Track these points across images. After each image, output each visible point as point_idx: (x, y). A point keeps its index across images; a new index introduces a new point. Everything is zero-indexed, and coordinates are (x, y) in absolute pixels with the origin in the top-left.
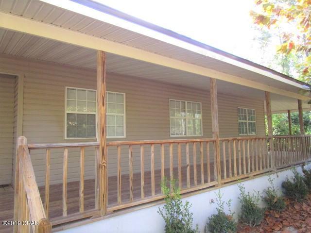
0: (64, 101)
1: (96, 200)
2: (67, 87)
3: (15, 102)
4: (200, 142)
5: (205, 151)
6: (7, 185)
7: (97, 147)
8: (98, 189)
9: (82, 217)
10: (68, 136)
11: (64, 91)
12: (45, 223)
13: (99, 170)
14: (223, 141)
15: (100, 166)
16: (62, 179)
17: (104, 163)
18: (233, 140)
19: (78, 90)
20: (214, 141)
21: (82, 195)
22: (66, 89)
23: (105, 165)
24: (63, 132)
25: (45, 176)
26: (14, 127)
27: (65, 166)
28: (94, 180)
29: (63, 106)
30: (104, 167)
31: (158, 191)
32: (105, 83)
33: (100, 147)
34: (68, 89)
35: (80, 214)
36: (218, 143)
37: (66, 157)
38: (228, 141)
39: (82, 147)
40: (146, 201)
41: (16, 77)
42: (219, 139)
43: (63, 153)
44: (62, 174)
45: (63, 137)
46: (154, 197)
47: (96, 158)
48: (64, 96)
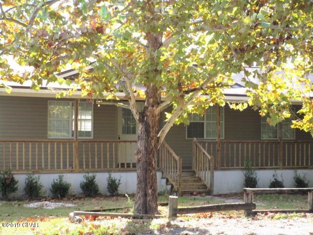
4: (269, 143)
40: (236, 168)
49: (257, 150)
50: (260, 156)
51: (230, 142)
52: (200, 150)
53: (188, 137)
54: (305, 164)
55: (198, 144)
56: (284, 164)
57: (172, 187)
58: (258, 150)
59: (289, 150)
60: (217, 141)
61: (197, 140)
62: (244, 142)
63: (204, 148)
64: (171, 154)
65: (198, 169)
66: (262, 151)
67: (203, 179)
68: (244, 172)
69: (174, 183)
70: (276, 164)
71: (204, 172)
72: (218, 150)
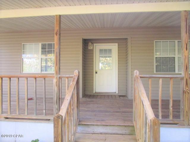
0: (153, 50)
1: (181, 114)
2: (155, 41)
3: (126, 53)
6: (124, 96)
7: (182, 79)
8: (183, 107)
9: (171, 122)
10: (156, 71)
11: (153, 44)
12: (156, 120)
13: (184, 95)
15: (184, 92)
16: (158, 97)
17: (187, 90)
19: (163, 42)
21: (171, 109)
22: (155, 42)
23: (189, 91)
24: (153, 69)
25: (149, 94)
26: (126, 66)
27: (160, 89)
28: (180, 101)
29: (153, 53)
30: (187, 93)
32: (187, 34)
33: (185, 79)
34: (156, 42)
35: (170, 120)
37: (161, 84)
39: (171, 78)
41: (126, 39)
43: (159, 81)
44: (158, 94)
45: (153, 72)
47: (181, 86)
48: (153, 47)
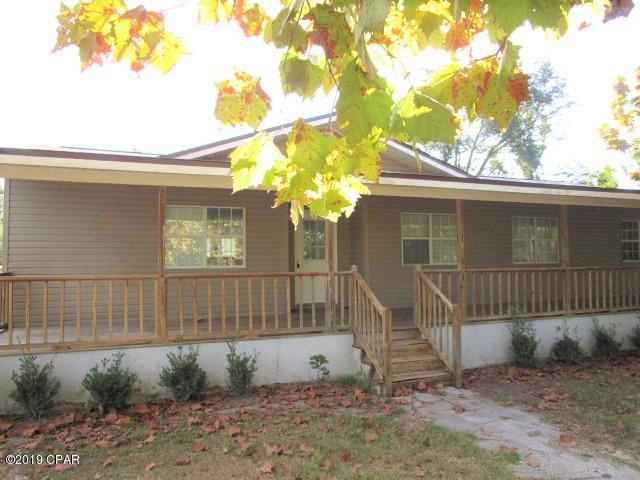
2: (402, 213)
3: (353, 229)
4: (547, 271)
5: (552, 279)
11: (399, 217)
14: (574, 270)
18: (588, 269)
19: (412, 215)
20: (564, 271)
22: (401, 215)
24: (400, 258)
29: (400, 232)
31: (505, 312)
34: (403, 215)
36: (568, 273)
38: (581, 270)
40: (495, 317)
42: (570, 268)
46: (501, 316)
48: (400, 222)
49: (529, 285)
50: (534, 295)
51: (482, 272)
52: (429, 289)
53: (406, 262)
54: (604, 305)
55: (425, 277)
56: (573, 308)
57: (373, 370)
58: (531, 285)
59: (579, 282)
60: (459, 269)
61: (422, 268)
62: (507, 272)
63: (436, 283)
64: (370, 301)
65: (425, 325)
66: (537, 284)
67: (437, 347)
68: (511, 324)
69: (376, 362)
70: (561, 308)
71: (438, 329)
72: (461, 287)
